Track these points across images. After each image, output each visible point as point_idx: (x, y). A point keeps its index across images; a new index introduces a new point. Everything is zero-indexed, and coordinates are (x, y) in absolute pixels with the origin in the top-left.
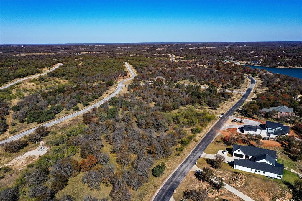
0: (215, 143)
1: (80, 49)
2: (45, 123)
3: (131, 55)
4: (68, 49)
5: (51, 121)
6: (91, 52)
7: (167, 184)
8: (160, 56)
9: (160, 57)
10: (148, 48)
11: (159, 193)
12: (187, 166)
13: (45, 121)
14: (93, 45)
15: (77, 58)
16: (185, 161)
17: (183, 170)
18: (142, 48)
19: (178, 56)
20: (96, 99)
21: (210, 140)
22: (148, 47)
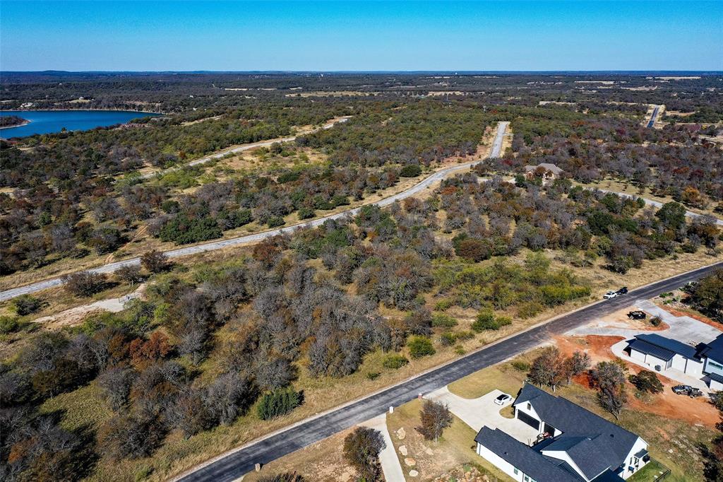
0: (505, 368)
1: (436, 84)
2: (192, 244)
3: (541, 103)
4: (408, 84)
5: (208, 242)
6: (452, 93)
7: (266, 443)
8: (620, 108)
9: (620, 110)
10: (609, 85)
11: (223, 461)
12: (363, 411)
13: (193, 241)
14: (469, 76)
15: (396, 107)
16: (371, 398)
17: (342, 420)
18: (592, 84)
19: (674, 109)
20: (341, 205)
21: (498, 358)
22: (612, 83)
